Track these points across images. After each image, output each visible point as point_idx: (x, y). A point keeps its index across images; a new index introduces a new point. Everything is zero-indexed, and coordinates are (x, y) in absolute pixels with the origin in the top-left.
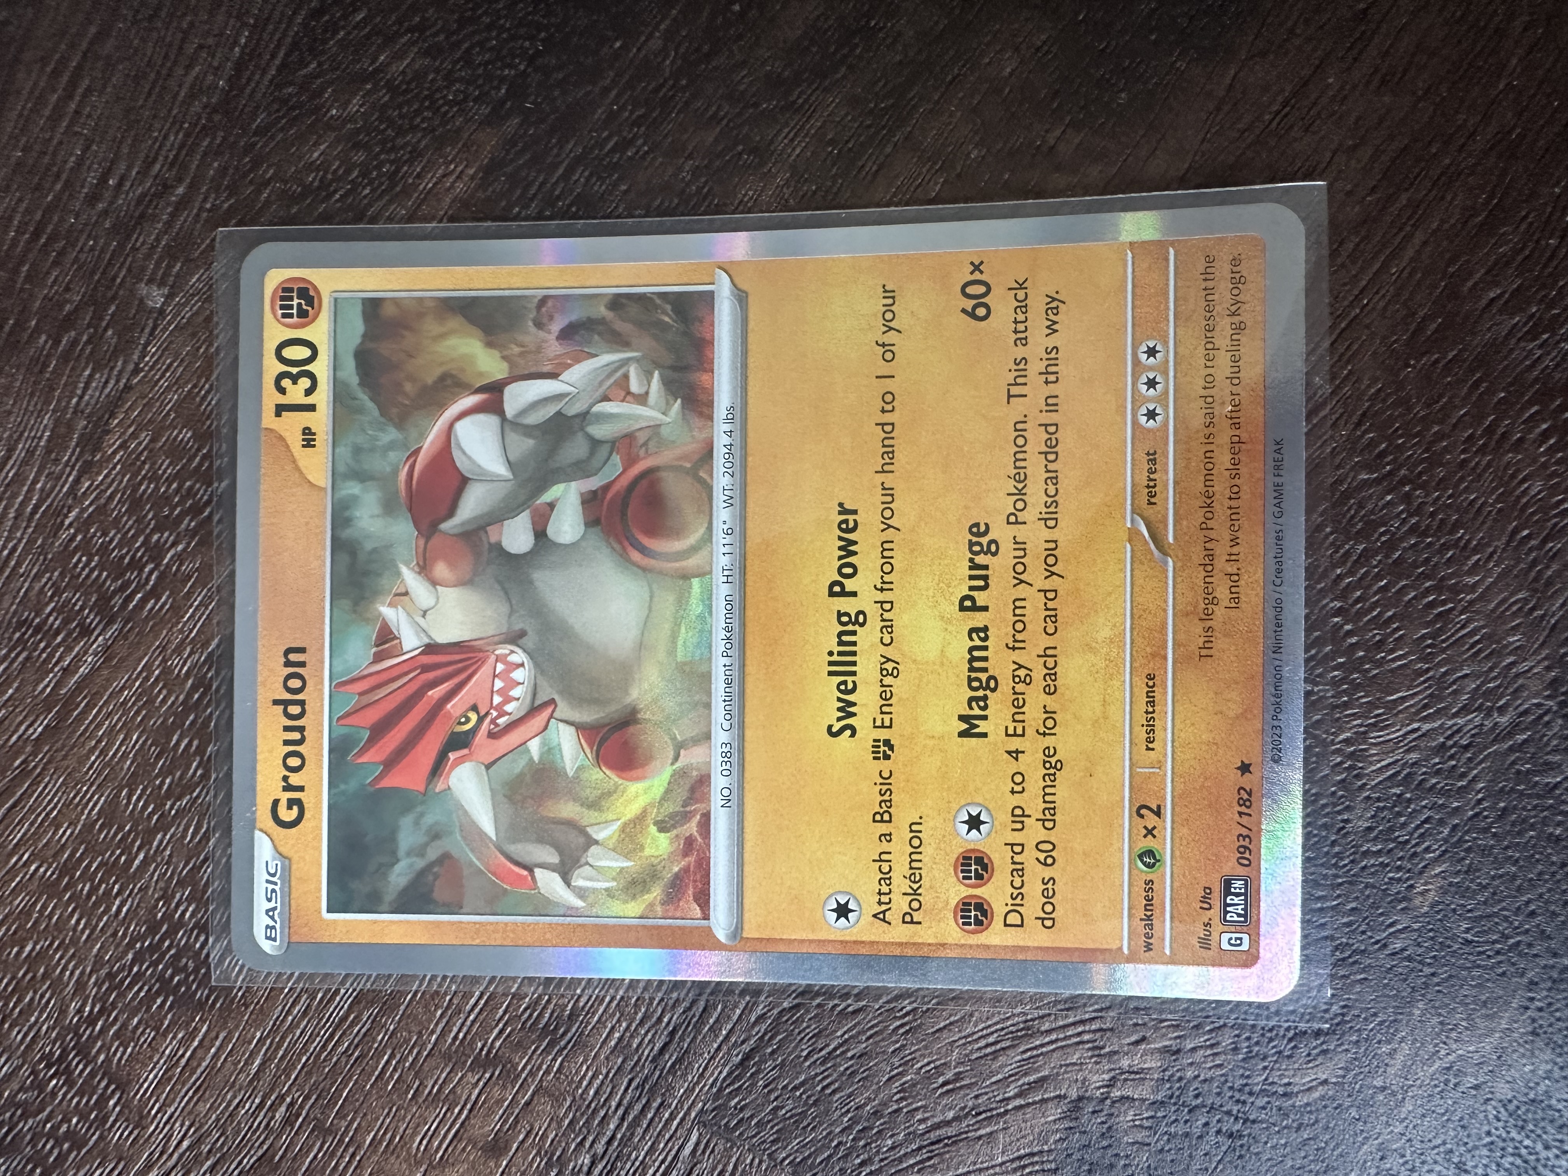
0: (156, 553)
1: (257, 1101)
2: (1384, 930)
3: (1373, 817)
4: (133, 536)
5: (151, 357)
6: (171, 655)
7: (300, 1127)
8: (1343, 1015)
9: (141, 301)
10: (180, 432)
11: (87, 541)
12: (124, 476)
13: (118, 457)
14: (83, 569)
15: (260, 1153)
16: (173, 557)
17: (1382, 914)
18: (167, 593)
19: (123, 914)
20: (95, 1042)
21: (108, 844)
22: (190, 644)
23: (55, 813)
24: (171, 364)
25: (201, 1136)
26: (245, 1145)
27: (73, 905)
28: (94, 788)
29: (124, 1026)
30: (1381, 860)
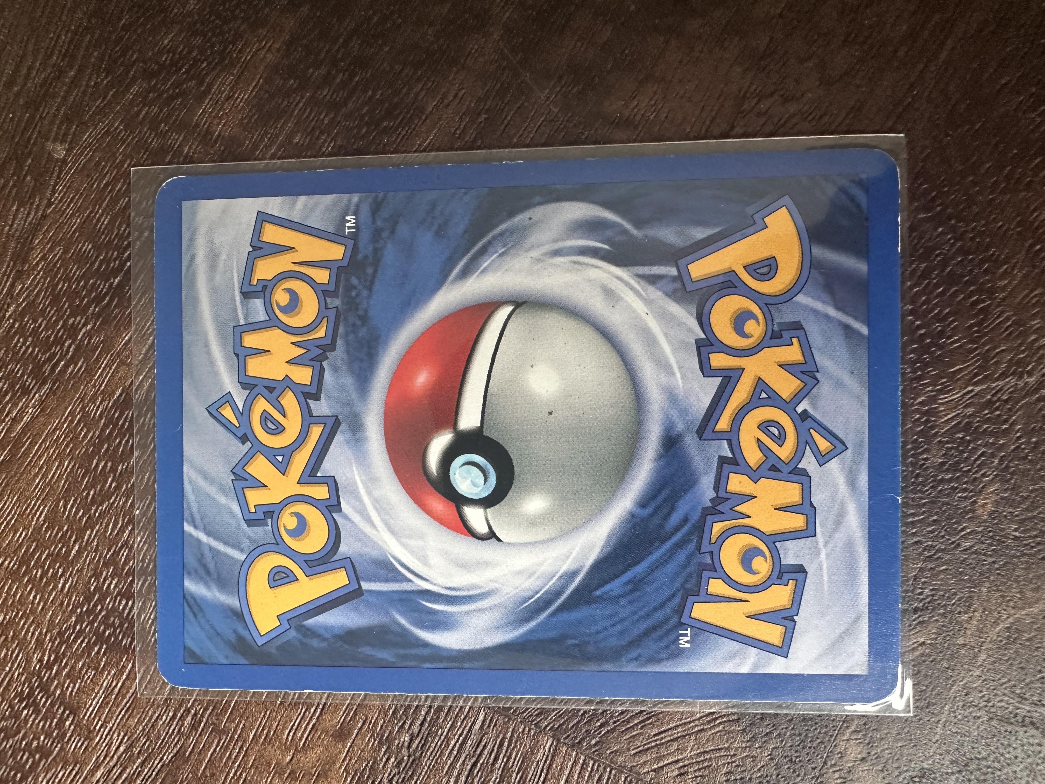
0: (73, 331)
1: (171, 714)
2: (958, 534)
3: (944, 455)
4: (55, 321)
5: (59, 194)
6: (88, 404)
7: (203, 730)
8: (933, 596)
9: (49, 153)
10: (83, 245)
11: (23, 327)
12: (45, 279)
13: (40, 267)
14: (21, 347)
15: (175, 751)
16: (84, 334)
17: (955, 523)
18: (82, 360)
19: (66, 589)
20: (53, 682)
21: (52, 540)
22: (100, 394)
23: (13, 521)
24: (74, 197)
25: (133, 742)
26: (164, 746)
27: (30, 586)
28: (40, 501)
29: (73, 668)
30: (952, 484)
